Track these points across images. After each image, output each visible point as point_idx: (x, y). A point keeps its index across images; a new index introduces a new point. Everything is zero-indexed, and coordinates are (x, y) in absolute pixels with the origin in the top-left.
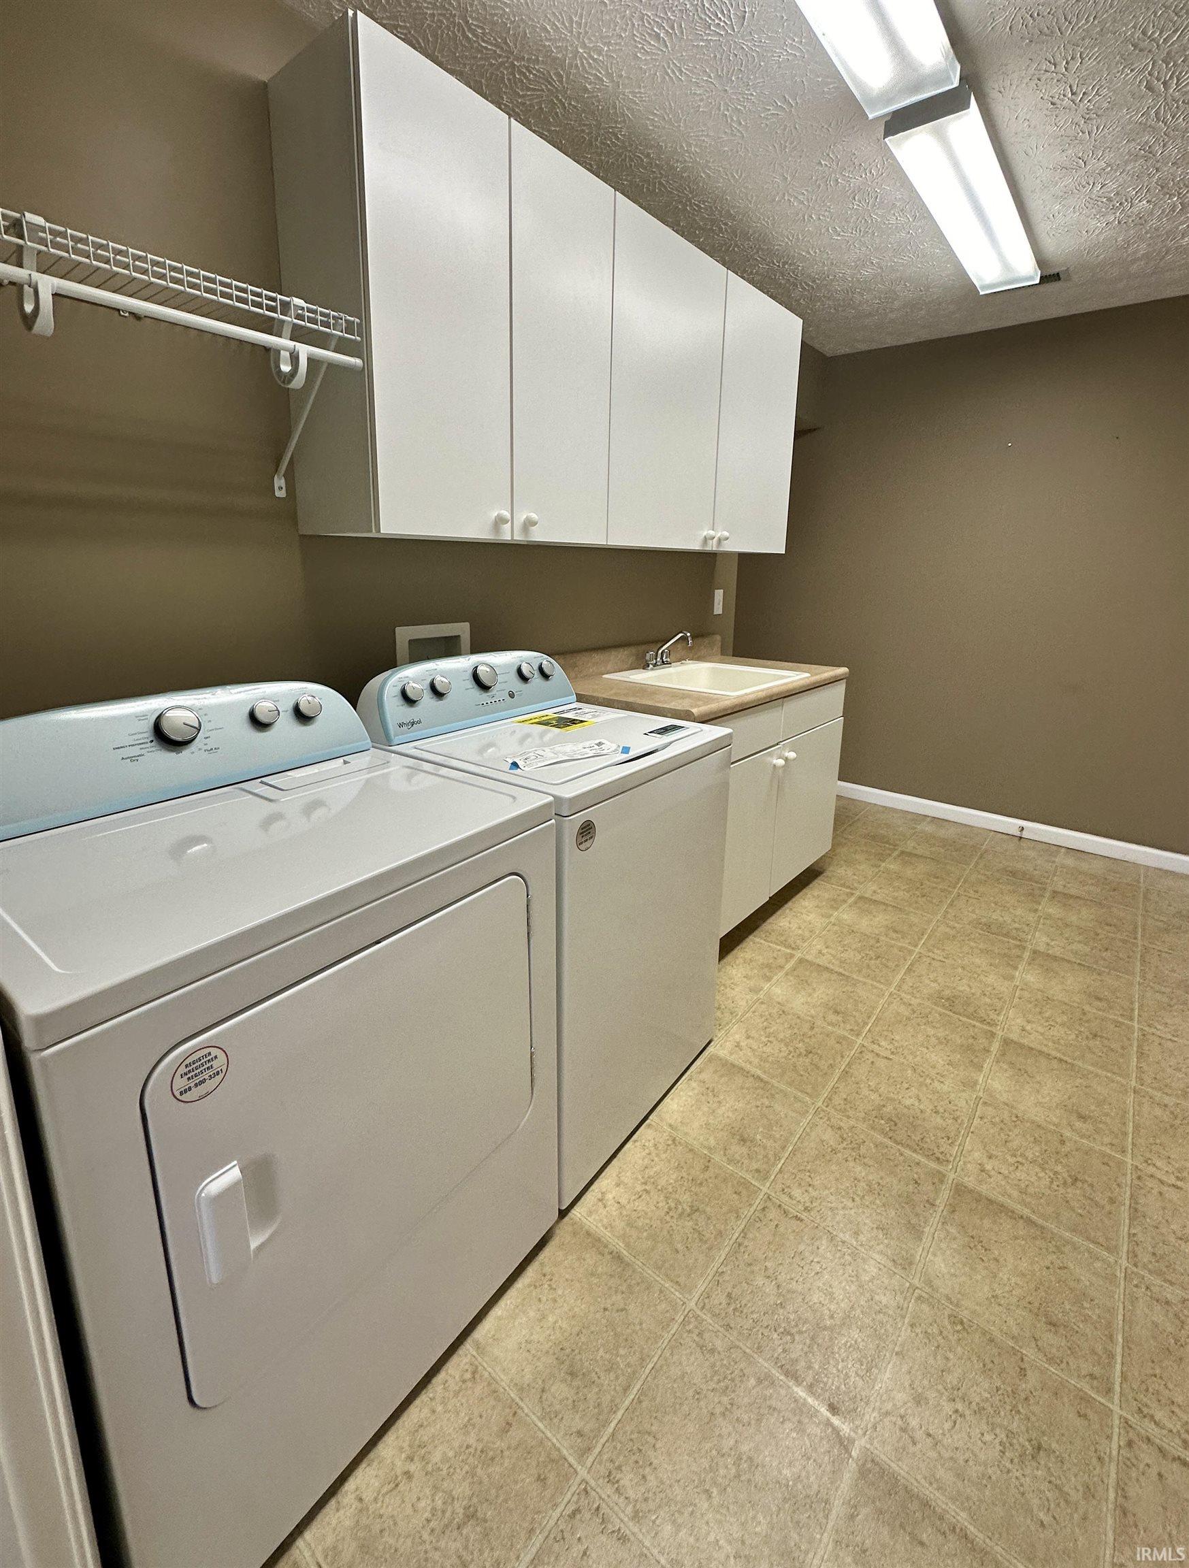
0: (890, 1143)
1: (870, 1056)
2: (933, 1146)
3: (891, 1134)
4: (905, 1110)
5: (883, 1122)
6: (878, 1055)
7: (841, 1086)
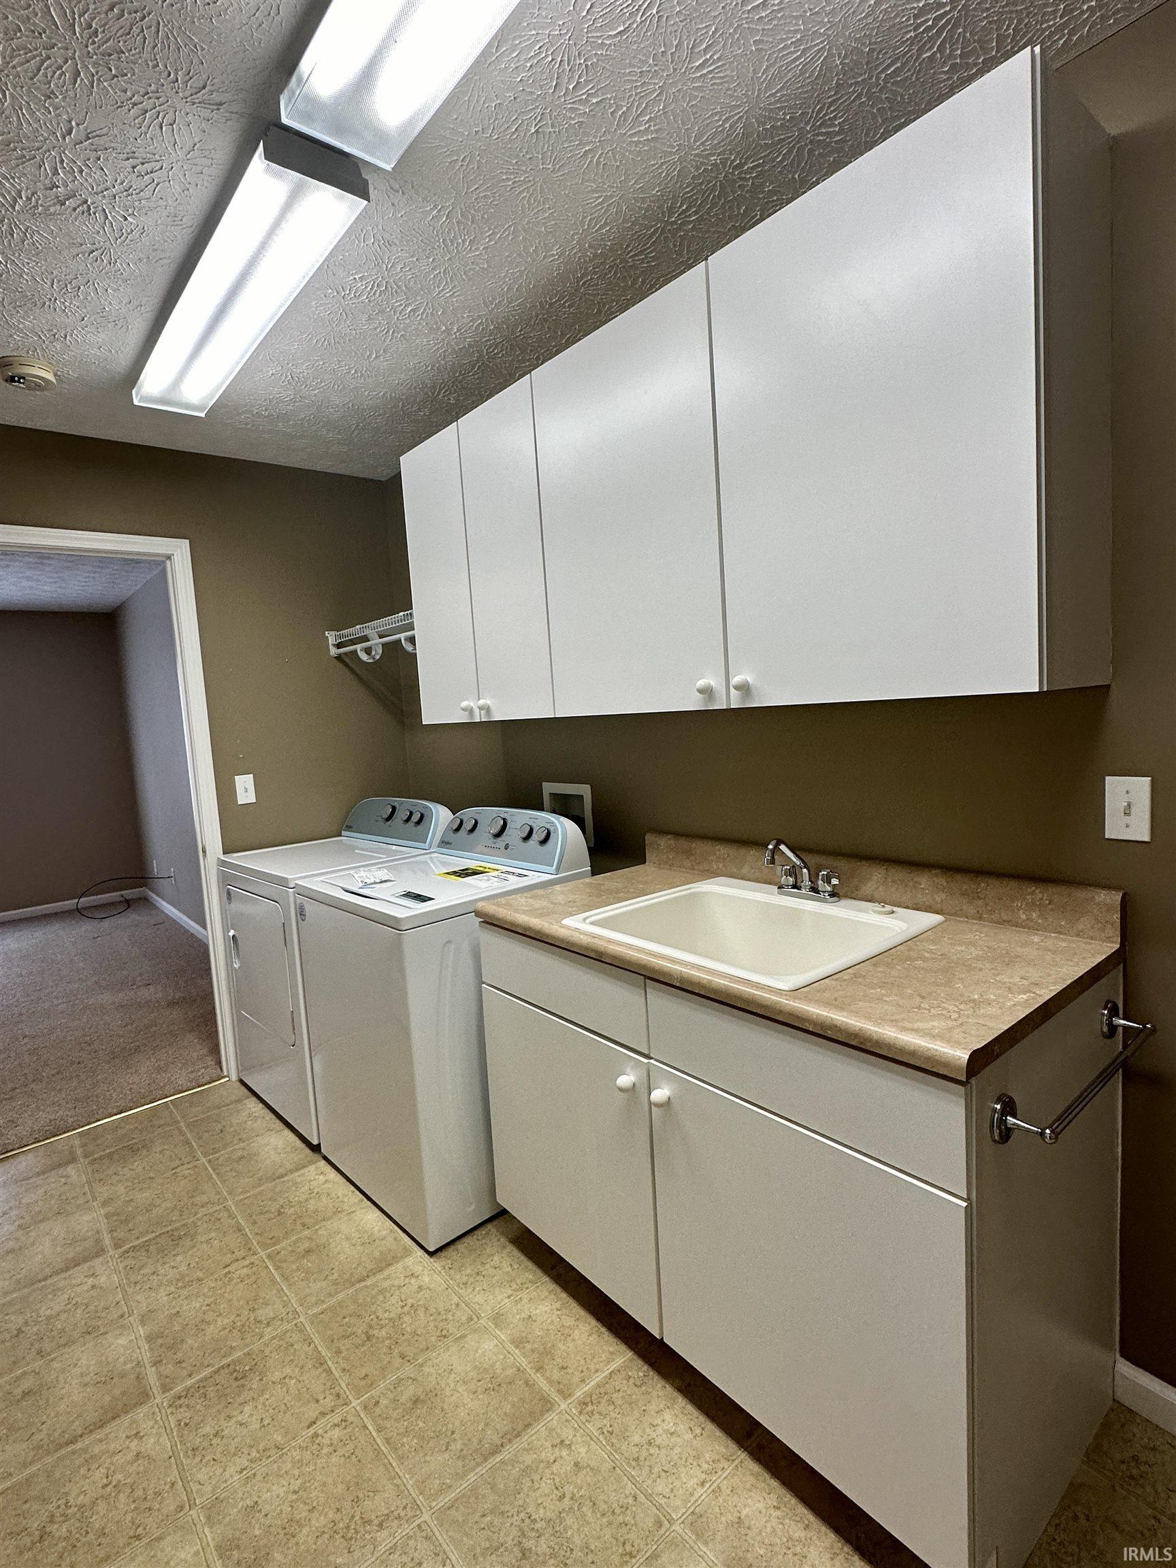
0: (225, 1361)
1: (328, 1402)
2: (192, 1402)
3: (232, 1367)
4: (241, 1399)
5: (247, 1368)
6: (323, 1414)
7: (309, 1350)
